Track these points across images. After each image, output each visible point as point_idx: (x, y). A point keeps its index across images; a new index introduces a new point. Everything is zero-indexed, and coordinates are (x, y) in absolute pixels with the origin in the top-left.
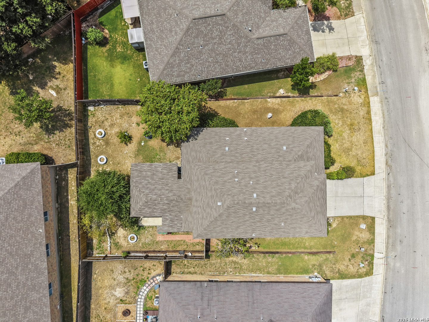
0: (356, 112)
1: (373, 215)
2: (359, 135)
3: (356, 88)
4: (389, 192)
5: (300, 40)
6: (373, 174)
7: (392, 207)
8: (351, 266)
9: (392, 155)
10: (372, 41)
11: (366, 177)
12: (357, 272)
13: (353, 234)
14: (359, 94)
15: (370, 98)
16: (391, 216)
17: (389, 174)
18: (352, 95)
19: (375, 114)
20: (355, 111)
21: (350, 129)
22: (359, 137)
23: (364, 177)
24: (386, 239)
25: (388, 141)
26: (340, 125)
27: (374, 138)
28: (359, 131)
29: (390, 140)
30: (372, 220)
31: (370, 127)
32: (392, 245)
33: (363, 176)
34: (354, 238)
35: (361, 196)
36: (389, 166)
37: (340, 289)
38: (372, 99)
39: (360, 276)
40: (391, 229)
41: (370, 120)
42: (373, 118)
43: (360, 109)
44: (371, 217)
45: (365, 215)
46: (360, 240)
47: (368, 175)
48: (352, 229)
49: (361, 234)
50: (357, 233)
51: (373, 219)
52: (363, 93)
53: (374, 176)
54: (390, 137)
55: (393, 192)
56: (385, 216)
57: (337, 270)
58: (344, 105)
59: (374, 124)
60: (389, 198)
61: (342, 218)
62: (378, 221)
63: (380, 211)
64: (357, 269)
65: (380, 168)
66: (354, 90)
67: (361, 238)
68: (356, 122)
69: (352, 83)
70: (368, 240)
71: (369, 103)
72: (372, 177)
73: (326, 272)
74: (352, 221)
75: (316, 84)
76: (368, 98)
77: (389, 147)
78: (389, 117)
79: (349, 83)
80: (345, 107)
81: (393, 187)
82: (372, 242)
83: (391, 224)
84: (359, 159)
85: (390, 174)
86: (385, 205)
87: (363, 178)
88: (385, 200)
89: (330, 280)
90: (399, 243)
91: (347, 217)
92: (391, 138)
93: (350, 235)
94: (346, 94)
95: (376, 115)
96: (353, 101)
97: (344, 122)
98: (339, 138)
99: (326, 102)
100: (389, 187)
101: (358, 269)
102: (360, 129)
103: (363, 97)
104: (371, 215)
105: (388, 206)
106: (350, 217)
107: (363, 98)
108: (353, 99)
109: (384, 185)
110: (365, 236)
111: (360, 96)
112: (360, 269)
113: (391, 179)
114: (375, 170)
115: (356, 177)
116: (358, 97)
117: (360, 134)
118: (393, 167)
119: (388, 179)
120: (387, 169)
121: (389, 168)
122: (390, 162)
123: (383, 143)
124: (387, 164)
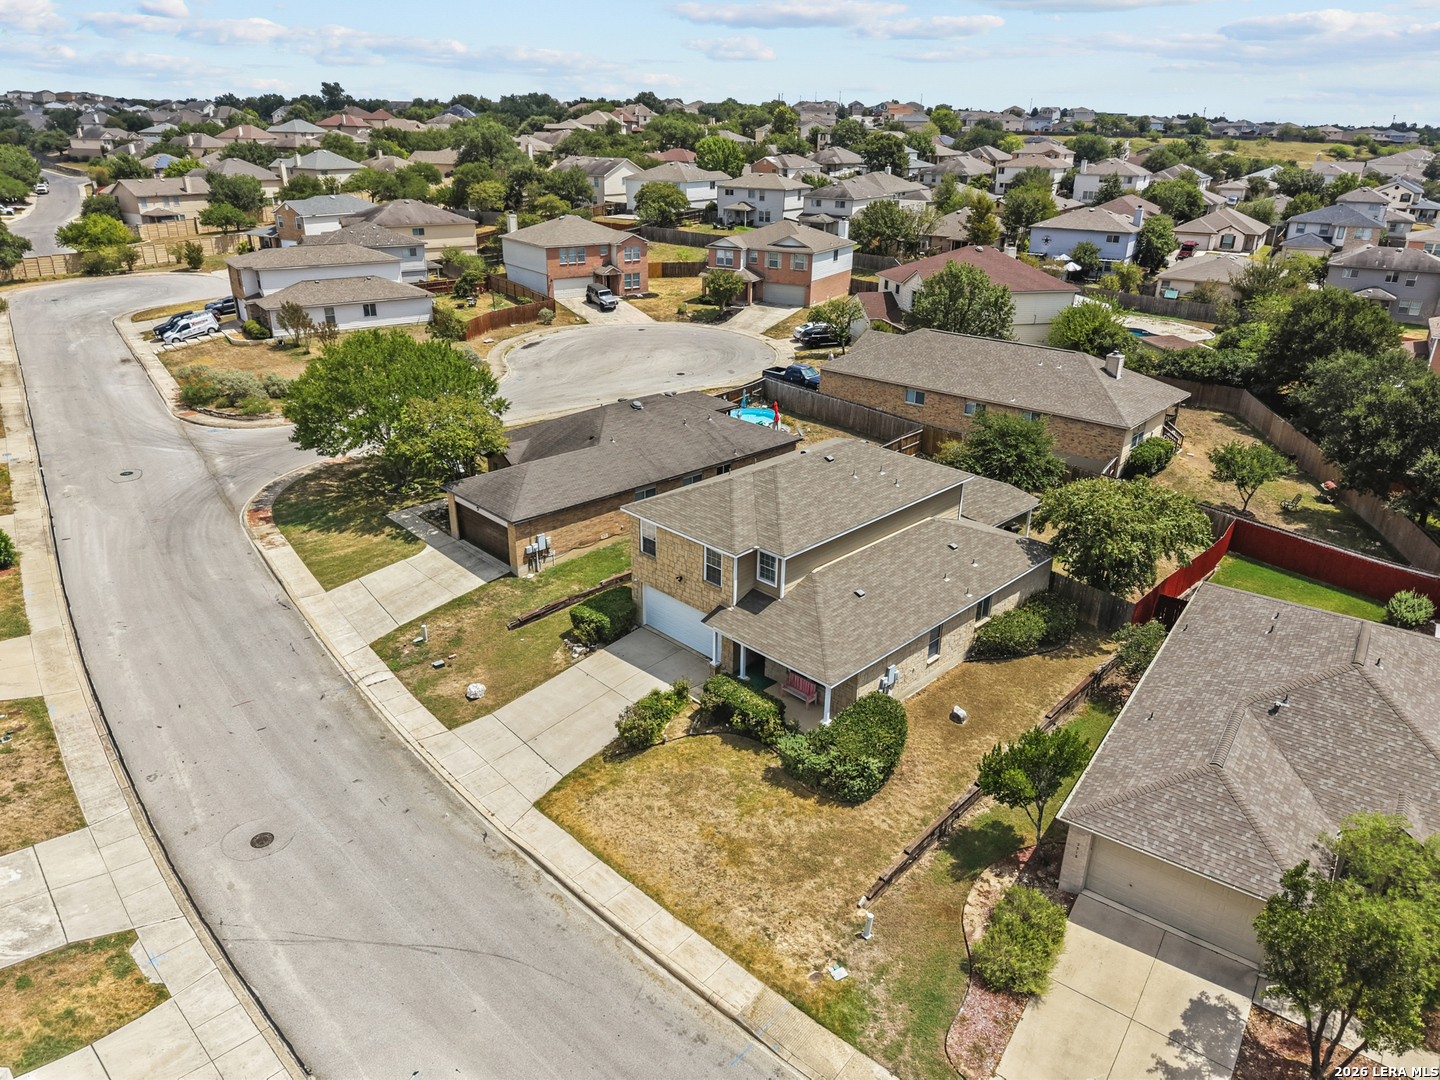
0: (759, 897)
1: (459, 729)
2: (685, 847)
3: (840, 973)
4: (448, 798)
5: (1168, 802)
6: (542, 803)
7: (411, 775)
8: (449, 625)
9: (517, 885)
11: (560, 782)
13: (490, 671)
14: (812, 962)
15: (760, 985)
16: (398, 756)
17: (485, 835)
18: (827, 938)
19: (689, 950)
20: (766, 898)
21: (729, 839)
22: (679, 841)
23: (566, 777)
24: (376, 711)
25: (563, 913)
26: (771, 821)
28: (695, 857)
29: (558, 921)
30: (453, 721)
31: (668, 898)
32: (348, 710)
33: (573, 777)
34: (480, 669)
35: (533, 739)
36: (500, 855)
37: (447, 587)
38: (753, 986)
40: (378, 733)
41: (689, 919)
43: (756, 918)
44: (464, 723)
45: (489, 716)
46: (461, 674)
47: (556, 788)
48: (499, 675)
49: (465, 684)
50: (481, 678)
51: (453, 724)
52: (804, 978)
53: (534, 800)
55: (436, 805)
56: (419, 748)
57: (482, 603)
58: (820, 888)
59: (667, 919)
60: (437, 784)
61: (551, 675)
62: (434, 729)
63: (446, 747)
64: (427, 630)
65: (532, 828)
66: (842, 963)
67: (459, 679)
68: (730, 872)
69: (871, 980)
70: (435, 685)
71: (747, 963)
72: (537, 796)
73: (508, 588)
74: (516, 686)
75: (961, 884)
76: (764, 978)
77: (546, 901)
78: (626, 985)
79: (882, 971)
80: (809, 884)
81: (444, 817)
83: (385, 745)
85: (479, 838)
86: (438, 767)
87: (567, 773)
88: (448, 777)
89: (491, 582)
90: (330, 722)
91: (539, 682)
92: (561, 928)
93: (498, 667)
94: (851, 924)
95: (685, 950)
96: (807, 920)
97: (765, 841)
98: (740, 791)
99: (879, 847)
100: (458, 807)
102: (700, 864)
103: (790, 964)
104: (466, 726)
105: (426, 770)
106: (528, 688)
107: (784, 964)
108: (813, 926)
109: (481, 803)
110: (452, 688)
111: (803, 957)
112: (418, 633)
113: (465, 830)
114: (541, 815)
115: (591, 760)
116: (804, 950)
117: (685, 852)
118: (487, 861)
119: (476, 824)
120: (501, 842)
121: (499, 849)
122: (509, 865)
123: (579, 890)
124: (516, 855)
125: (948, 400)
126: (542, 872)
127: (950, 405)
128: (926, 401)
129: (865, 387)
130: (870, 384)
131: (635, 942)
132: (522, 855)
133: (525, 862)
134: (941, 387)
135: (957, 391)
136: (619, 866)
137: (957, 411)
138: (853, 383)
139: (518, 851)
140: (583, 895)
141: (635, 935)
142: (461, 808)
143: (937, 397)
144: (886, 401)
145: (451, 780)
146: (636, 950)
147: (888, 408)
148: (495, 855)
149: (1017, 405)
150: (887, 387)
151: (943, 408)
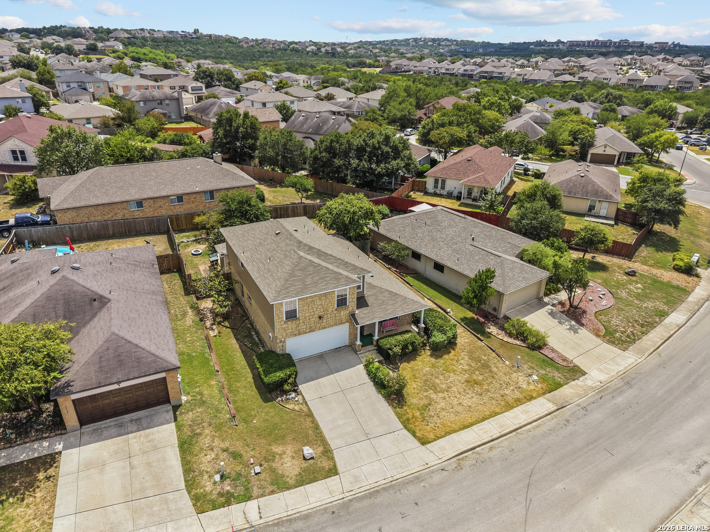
1: (340, 468)
3: (535, 377)
4: (407, 483)
6: (424, 442)
8: (213, 455)
9: (482, 462)
10: (621, 378)
11: (409, 430)
12: (201, 473)
13: (284, 444)
14: (531, 382)
15: (542, 398)
17: (443, 470)
18: (520, 374)
21: (468, 382)
23: (405, 427)
25: (501, 449)
26: (460, 367)
27: (486, 422)
28: (476, 395)
29: (506, 451)
30: (330, 470)
31: (498, 410)
33: (406, 424)
34: (277, 449)
35: (367, 434)
36: (459, 465)
37: (155, 448)
39: (190, 484)
40: (327, 515)
41: (509, 407)
42: (517, 410)
43: (511, 388)
44: (335, 466)
45: (334, 452)
46: (277, 460)
47: (414, 434)
48: (293, 439)
49: (289, 459)
50: (290, 450)
51: (333, 471)
52: (538, 386)
53: (420, 445)
54: (513, 447)
55: (414, 490)
57: (198, 431)
59: (509, 414)
60: (394, 487)
61: (310, 414)
62: (334, 483)
63: (356, 479)
64: (209, 470)
65: (443, 449)
66: (530, 375)
67: (280, 462)
68: (486, 387)
69: (537, 372)
70: (283, 476)
71: (532, 398)
72: (417, 443)
73: (191, 413)
74: (310, 432)
76: (539, 396)
77: (494, 453)
79: (532, 368)
81: (424, 486)
82: (280, 484)
84: (431, 407)
85: (445, 473)
86: (376, 485)
87: (402, 427)
88: (387, 481)
89: (175, 420)
91: (314, 421)
92: (511, 451)
93: (280, 439)
97: (470, 372)
101: (207, 472)
102: (480, 395)
104: (338, 464)
106: (317, 427)
107: (533, 388)
109: (415, 467)
110: (290, 467)
112: (209, 476)
113: (437, 478)
114: (432, 444)
115: (397, 414)
116: (526, 381)
117: (473, 397)
118: (463, 471)
119: (433, 473)
120: (450, 464)
121: (454, 466)
122: (467, 463)
123: (490, 439)
124: (459, 459)
125: (159, 200)
126: (473, 451)
127: (161, 203)
128: (144, 205)
129: (97, 210)
130: (101, 208)
131: (520, 428)
132: (460, 457)
133: (466, 457)
134: (151, 194)
135: (164, 193)
136: (476, 421)
137: (167, 204)
138: (86, 211)
139: (458, 458)
140: (493, 438)
141: (518, 426)
142: (417, 478)
143: (152, 201)
144: (116, 214)
145: (391, 479)
146: (524, 429)
147: (119, 217)
148: (459, 467)
149: (201, 190)
150: (114, 205)
151: (157, 205)
